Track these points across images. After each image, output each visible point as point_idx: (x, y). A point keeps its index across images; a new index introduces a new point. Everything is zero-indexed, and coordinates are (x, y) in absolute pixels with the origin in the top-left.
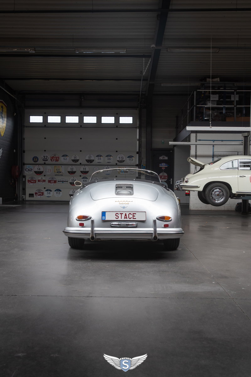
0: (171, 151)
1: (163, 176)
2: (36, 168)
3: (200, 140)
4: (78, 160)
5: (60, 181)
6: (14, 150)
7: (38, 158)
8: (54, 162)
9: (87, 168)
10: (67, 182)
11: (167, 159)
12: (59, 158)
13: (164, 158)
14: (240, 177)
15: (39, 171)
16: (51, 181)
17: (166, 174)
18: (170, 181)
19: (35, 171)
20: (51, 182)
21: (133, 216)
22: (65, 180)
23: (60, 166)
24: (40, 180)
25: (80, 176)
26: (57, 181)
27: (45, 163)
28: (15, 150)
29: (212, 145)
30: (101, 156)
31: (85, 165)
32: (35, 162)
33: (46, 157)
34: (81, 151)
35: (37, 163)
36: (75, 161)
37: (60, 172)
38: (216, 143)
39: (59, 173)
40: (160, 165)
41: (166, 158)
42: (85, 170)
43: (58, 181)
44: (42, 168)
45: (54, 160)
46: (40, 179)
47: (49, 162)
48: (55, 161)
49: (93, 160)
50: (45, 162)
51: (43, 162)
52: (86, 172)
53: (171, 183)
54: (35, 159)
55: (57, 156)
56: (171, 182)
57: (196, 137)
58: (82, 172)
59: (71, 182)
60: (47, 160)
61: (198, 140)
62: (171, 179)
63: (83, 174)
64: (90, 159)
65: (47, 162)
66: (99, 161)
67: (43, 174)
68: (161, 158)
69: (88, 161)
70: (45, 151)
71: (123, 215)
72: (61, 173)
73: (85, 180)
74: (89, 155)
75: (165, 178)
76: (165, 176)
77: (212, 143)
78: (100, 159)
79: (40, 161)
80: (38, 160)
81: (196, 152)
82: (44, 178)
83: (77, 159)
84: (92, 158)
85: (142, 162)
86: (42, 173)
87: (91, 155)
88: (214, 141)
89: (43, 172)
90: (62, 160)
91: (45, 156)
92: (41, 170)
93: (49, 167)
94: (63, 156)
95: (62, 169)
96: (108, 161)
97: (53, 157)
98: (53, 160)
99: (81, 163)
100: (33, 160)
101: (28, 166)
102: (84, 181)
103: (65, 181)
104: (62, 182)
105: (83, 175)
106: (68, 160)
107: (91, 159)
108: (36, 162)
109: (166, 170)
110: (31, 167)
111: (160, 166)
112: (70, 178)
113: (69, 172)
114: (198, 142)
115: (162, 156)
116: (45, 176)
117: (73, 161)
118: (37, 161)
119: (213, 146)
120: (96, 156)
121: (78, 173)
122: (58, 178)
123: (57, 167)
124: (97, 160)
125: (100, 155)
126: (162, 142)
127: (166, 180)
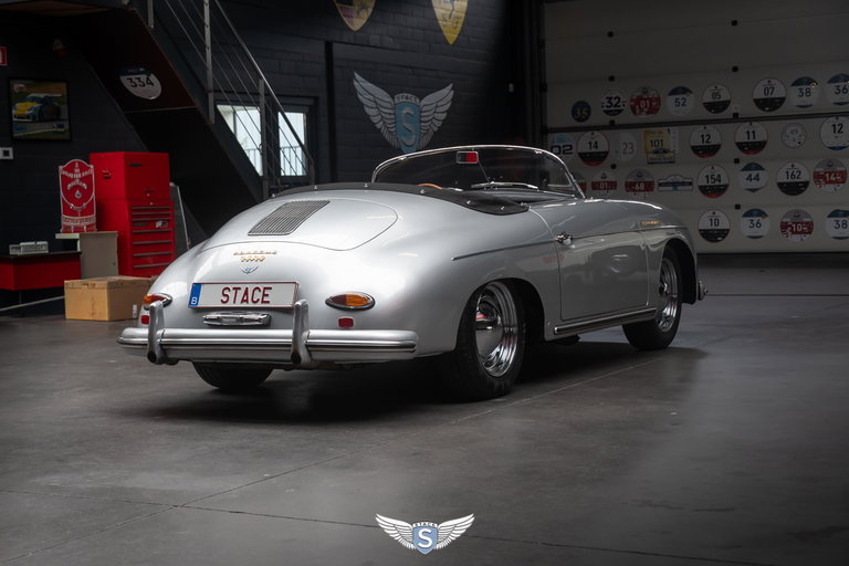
2: (583, 143)
4: (725, 105)
5: (666, 184)
6: (508, 87)
7: (589, 107)
8: (643, 118)
9: (761, 132)
10: (691, 184)
12: (658, 99)
15: (594, 150)
16: (634, 184)
19: (580, 154)
20: (637, 187)
21: (264, 295)
22: (681, 180)
23: (664, 129)
24: (599, 183)
25: (737, 161)
26: (656, 183)
27: (612, 122)
28: (511, 86)
30: (809, 81)
31: (751, 120)
32: (579, 120)
33: (614, 102)
34: (735, 69)
35: (583, 124)
36: (717, 106)
37: (665, 152)
39: (661, 154)
42: (751, 140)
43: (660, 185)
44: (602, 142)
45: (642, 110)
46: (597, 178)
47: (626, 117)
48: (648, 113)
49: (782, 100)
50: (613, 118)
51: (606, 120)
52: (758, 147)
54: (581, 110)
55: (652, 94)
58: (741, 146)
59: (705, 183)
60: (620, 111)
63: (747, 152)
64: (769, 96)
65: (618, 119)
66: (805, 100)
67: (608, 161)
69: (761, 103)
70: (612, 79)
71: (241, 294)
72: (667, 155)
73: (754, 173)
74: (766, 82)
78: (808, 91)
79: (598, 117)
80: (589, 112)
82: (611, 177)
83: (721, 100)
84: (778, 93)
86: (605, 157)
87: (773, 82)
89: (607, 153)
90: (670, 108)
91: (611, 98)
92: (602, 147)
93: (625, 136)
94: (674, 92)
95: (672, 139)
96: (838, 99)
97: (639, 99)
98: (638, 111)
99: (736, 115)
100: (574, 113)
101: (557, 135)
102: (749, 178)
103: (683, 184)
104: (671, 188)
105: (746, 159)
106: (692, 106)
107: (773, 96)
108: (583, 120)
110: (569, 138)
112: (701, 172)
113: (696, 149)
116: (614, 167)
117: (709, 106)
118: (587, 118)
120: (793, 85)
121: (729, 151)
122: (658, 173)
123: (652, 133)
124: (794, 99)
125: (809, 79)
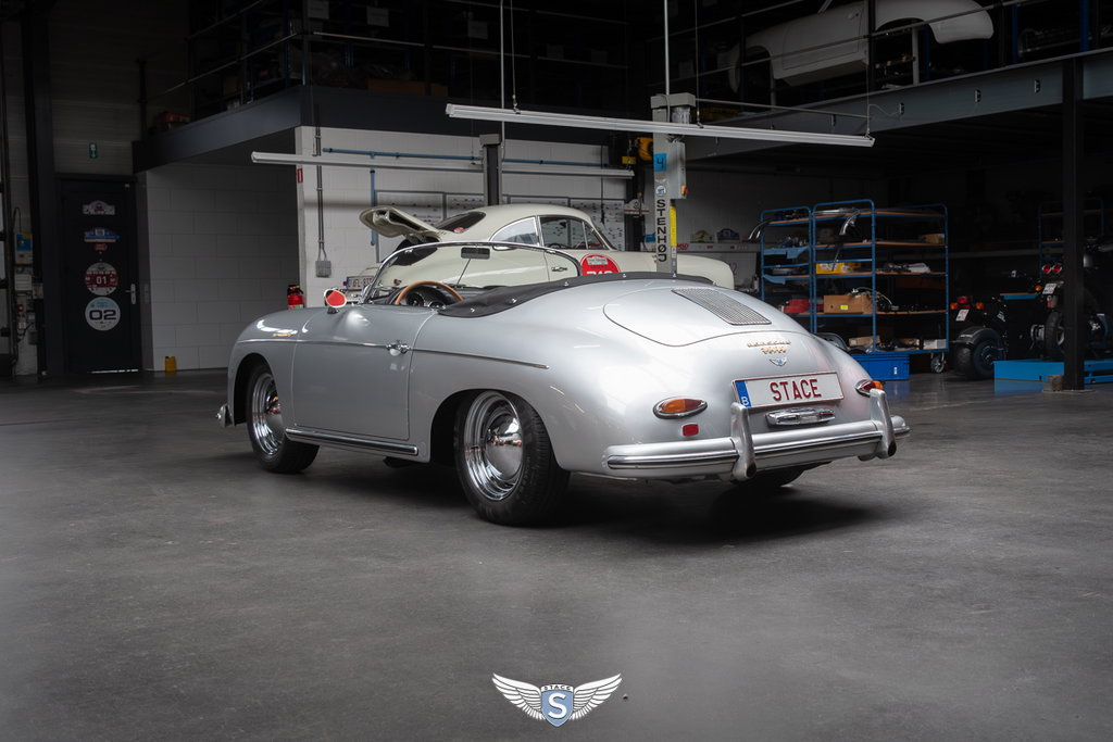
0: (127, 186)
1: (102, 276)
3: (331, 151)
11: (113, 213)
13: (100, 209)
14: (554, 270)
17: (110, 269)
18: (129, 294)
21: (813, 388)
29: (369, 169)
38: (378, 161)
40: (87, 234)
41: (109, 210)
53: (134, 302)
56: (133, 296)
57: (318, 140)
61: (325, 150)
62: (133, 288)
68: (89, 209)
71: (790, 388)
75: (108, 285)
76: (108, 276)
77: (366, 160)
81: (320, 192)
85: (17, 225)
88: (372, 154)
109: (110, 255)
111: (87, 241)
114: (325, 157)
115: (95, 203)
119: (372, 172)
126: (91, 152)
127: (114, 289)
